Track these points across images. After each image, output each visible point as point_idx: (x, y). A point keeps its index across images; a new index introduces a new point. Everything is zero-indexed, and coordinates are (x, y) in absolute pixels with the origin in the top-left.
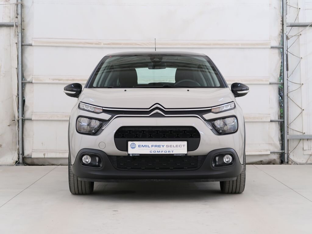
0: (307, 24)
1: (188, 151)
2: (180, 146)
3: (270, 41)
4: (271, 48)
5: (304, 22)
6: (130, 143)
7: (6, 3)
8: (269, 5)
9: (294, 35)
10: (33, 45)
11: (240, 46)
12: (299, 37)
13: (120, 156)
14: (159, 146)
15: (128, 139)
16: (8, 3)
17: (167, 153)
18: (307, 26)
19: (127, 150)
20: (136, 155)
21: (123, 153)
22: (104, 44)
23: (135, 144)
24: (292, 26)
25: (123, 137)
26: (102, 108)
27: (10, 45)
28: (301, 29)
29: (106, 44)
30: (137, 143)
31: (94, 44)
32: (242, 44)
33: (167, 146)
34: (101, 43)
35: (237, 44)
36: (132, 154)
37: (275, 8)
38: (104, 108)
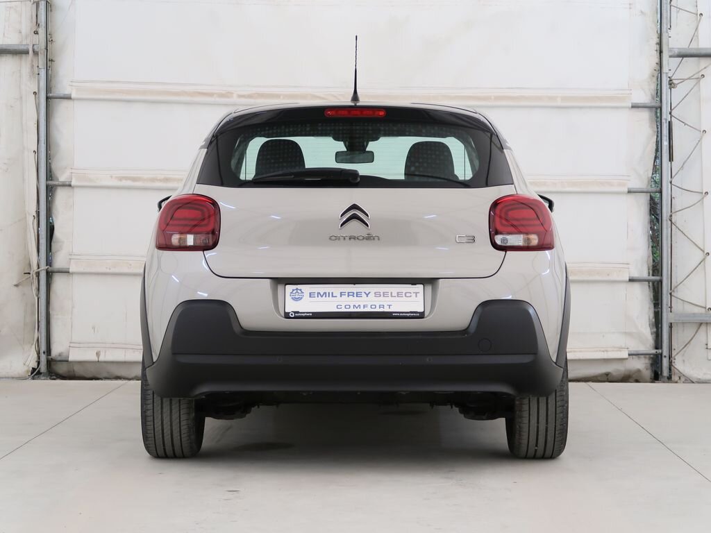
4: (633, 107)
8: (628, 6)
9: (686, 77)
10: (73, 96)
11: (559, 103)
12: (699, 81)
22: (240, 96)
27: (21, 98)
29: (243, 96)
31: (215, 95)
32: (564, 99)
34: (233, 93)
35: (551, 98)
37: (642, 12)
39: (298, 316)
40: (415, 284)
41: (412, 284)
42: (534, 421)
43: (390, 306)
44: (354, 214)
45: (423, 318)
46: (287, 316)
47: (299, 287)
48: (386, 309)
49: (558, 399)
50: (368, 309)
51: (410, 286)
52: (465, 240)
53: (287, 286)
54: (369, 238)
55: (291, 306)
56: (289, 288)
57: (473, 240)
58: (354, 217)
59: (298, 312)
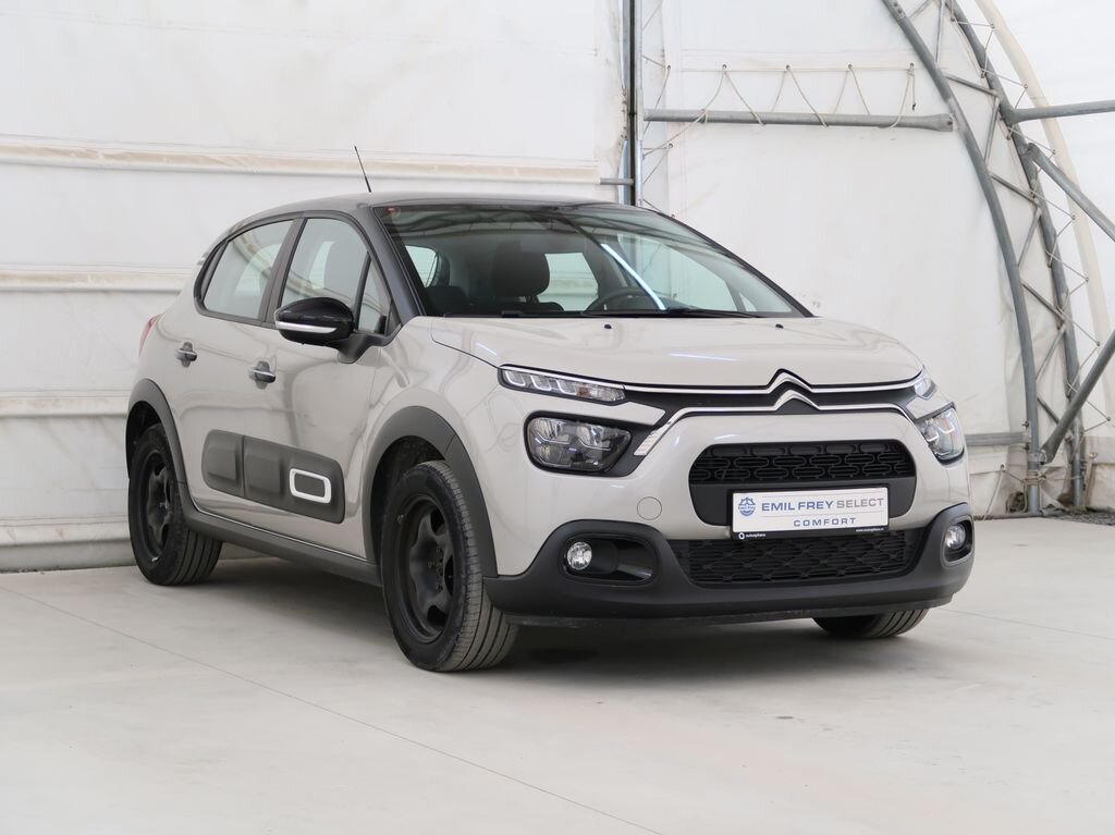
0: (693, 116)
1: (890, 516)
2: (872, 502)
3: (595, 164)
4: (602, 183)
5: (680, 108)
6: (738, 498)
8: (593, 52)
9: (655, 147)
11: (518, 177)
12: (666, 154)
13: (701, 541)
14: (819, 505)
15: (733, 486)
17: (840, 526)
18: (692, 120)
19: (729, 522)
20: (755, 536)
21: (718, 531)
23: (751, 500)
24: (650, 119)
25: (713, 480)
26: (621, 387)
28: (672, 128)
30: (759, 498)
32: (523, 171)
33: (840, 504)
35: (507, 170)
36: (745, 533)
37: (607, 60)
38: (627, 388)
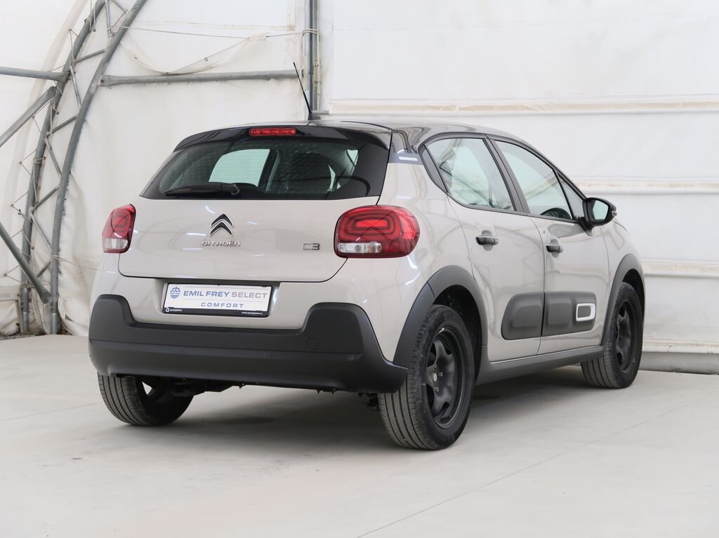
7: (291, 32)
10: (330, 113)
16: (294, 32)
22: (461, 109)
29: (464, 109)
39: (173, 311)
40: (266, 286)
41: (263, 286)
42: (392, 415)
43: (241, 305)
44: (221, 223)
45: (267, 316)
46: (164, 311)
47: (178, 286)
48: (238, 308)
49: (409, 396)
50: (224, 308)
51: (261, 287)
52: (311, 247)
53: (170, 285)
54: (232, 244)
55: (170, 303)
56: (171, 286)
57: (318, 247)
58: (222, 226)
59: (173, 308)
